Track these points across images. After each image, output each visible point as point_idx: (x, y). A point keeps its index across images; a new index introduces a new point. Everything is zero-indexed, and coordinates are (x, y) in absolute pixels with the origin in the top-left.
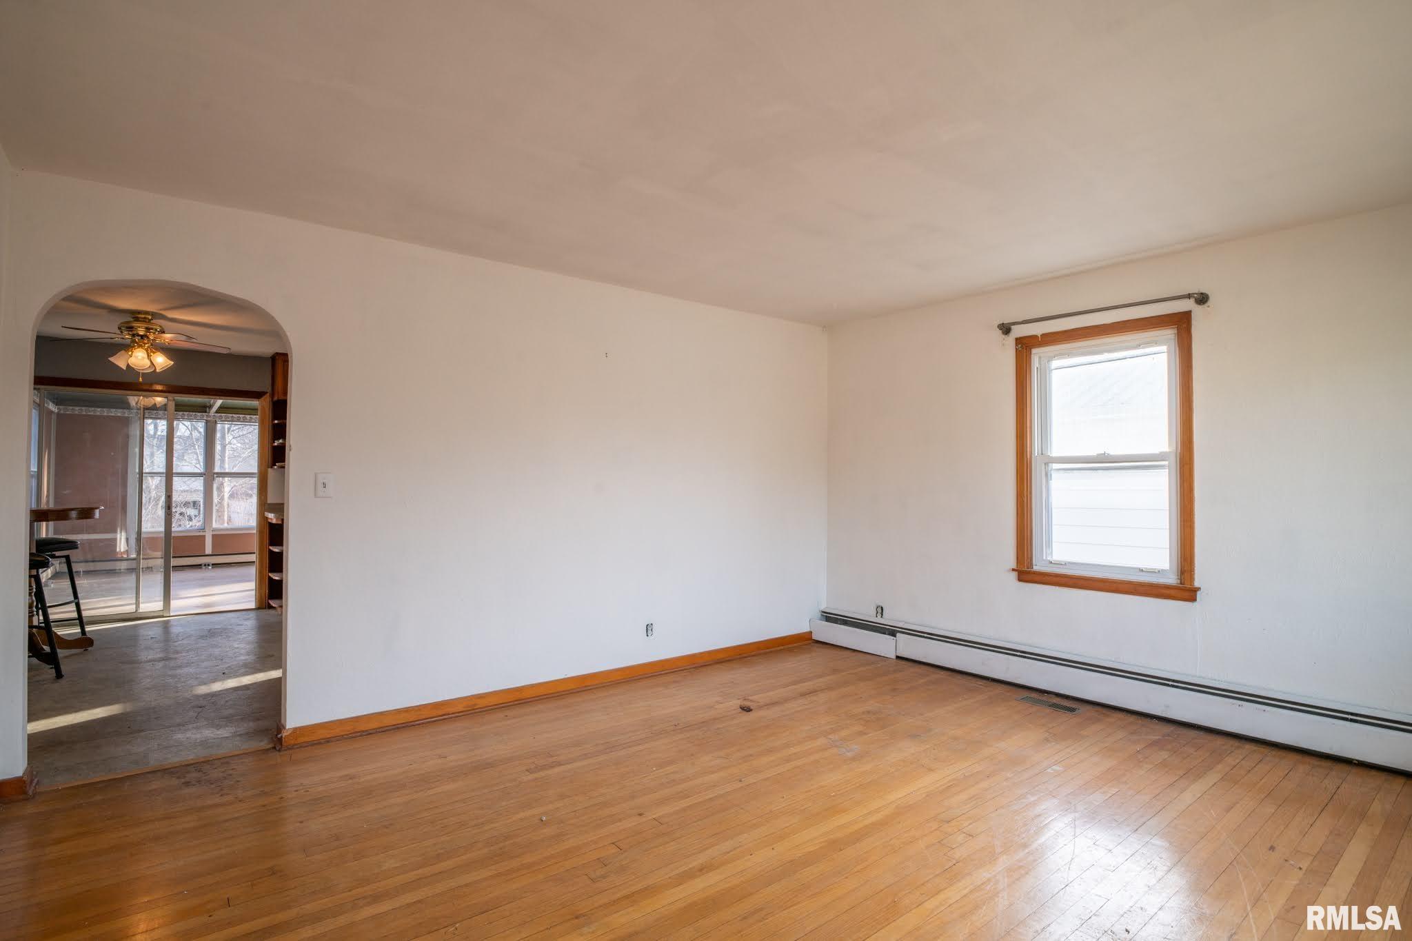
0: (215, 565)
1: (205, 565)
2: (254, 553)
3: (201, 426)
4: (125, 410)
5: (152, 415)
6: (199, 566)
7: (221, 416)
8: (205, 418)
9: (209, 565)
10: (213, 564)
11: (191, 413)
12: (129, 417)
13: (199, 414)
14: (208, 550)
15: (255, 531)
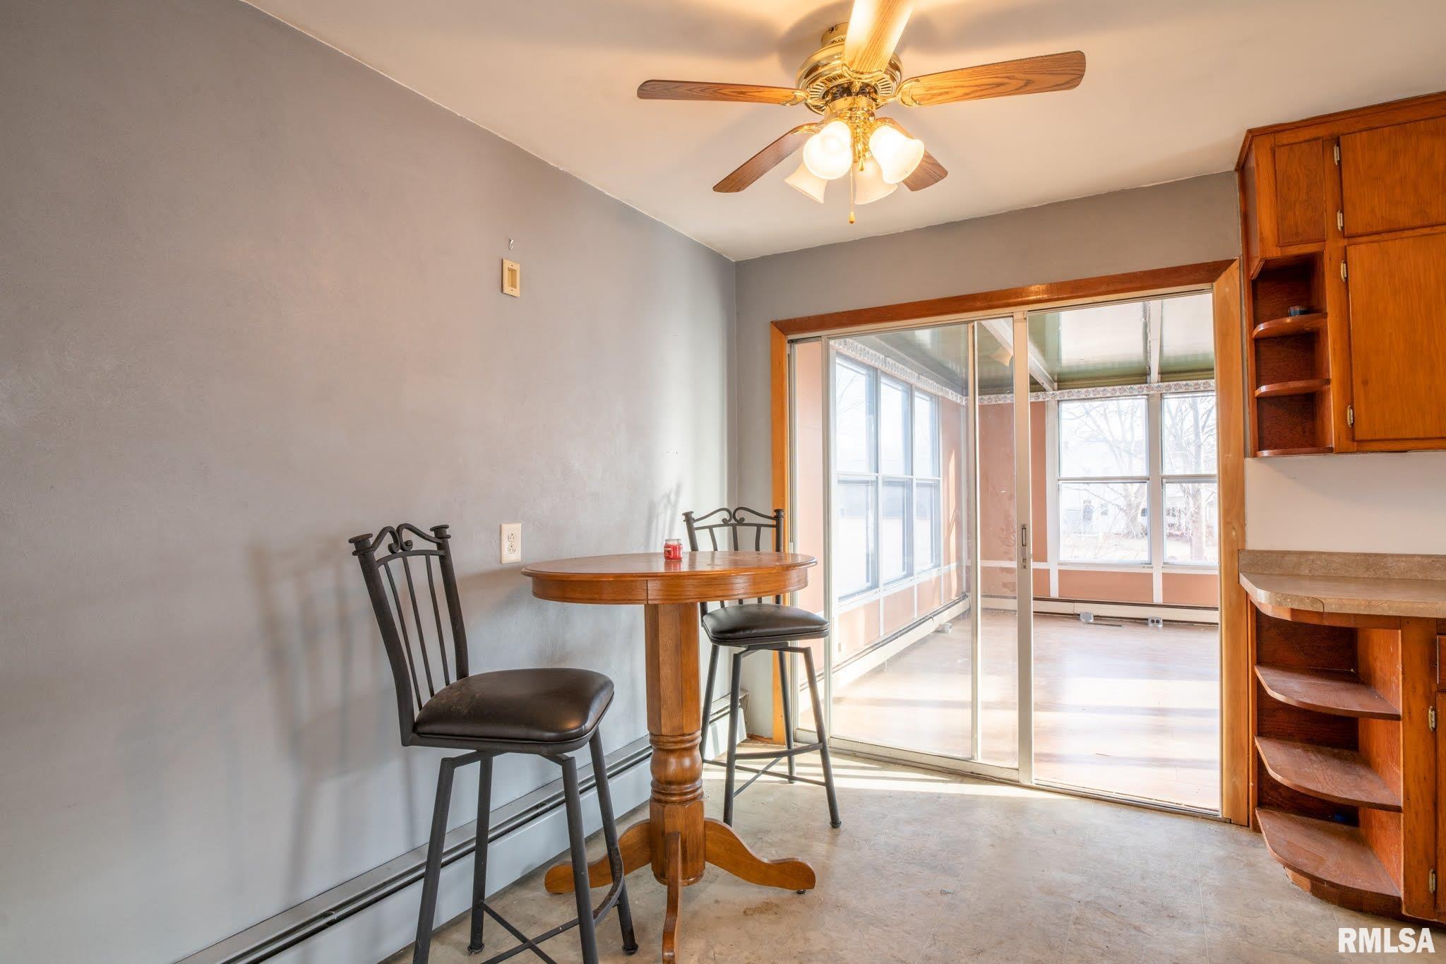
0: (1168, 623)
1: (1153, 621)
2: (1216, 609)
3: (1141, 403)
4: (1039, 393)
5: (1073, 395)
6: (1142, 621)
7: (1168, 386)
8: (1145, 392)
9: (1158, 622)
10: (1164, 621)
11: (1125, 387)
12: (1044, 402)
13: (1136, 387)
14: (1158, 598)
15: (1217, 572)
